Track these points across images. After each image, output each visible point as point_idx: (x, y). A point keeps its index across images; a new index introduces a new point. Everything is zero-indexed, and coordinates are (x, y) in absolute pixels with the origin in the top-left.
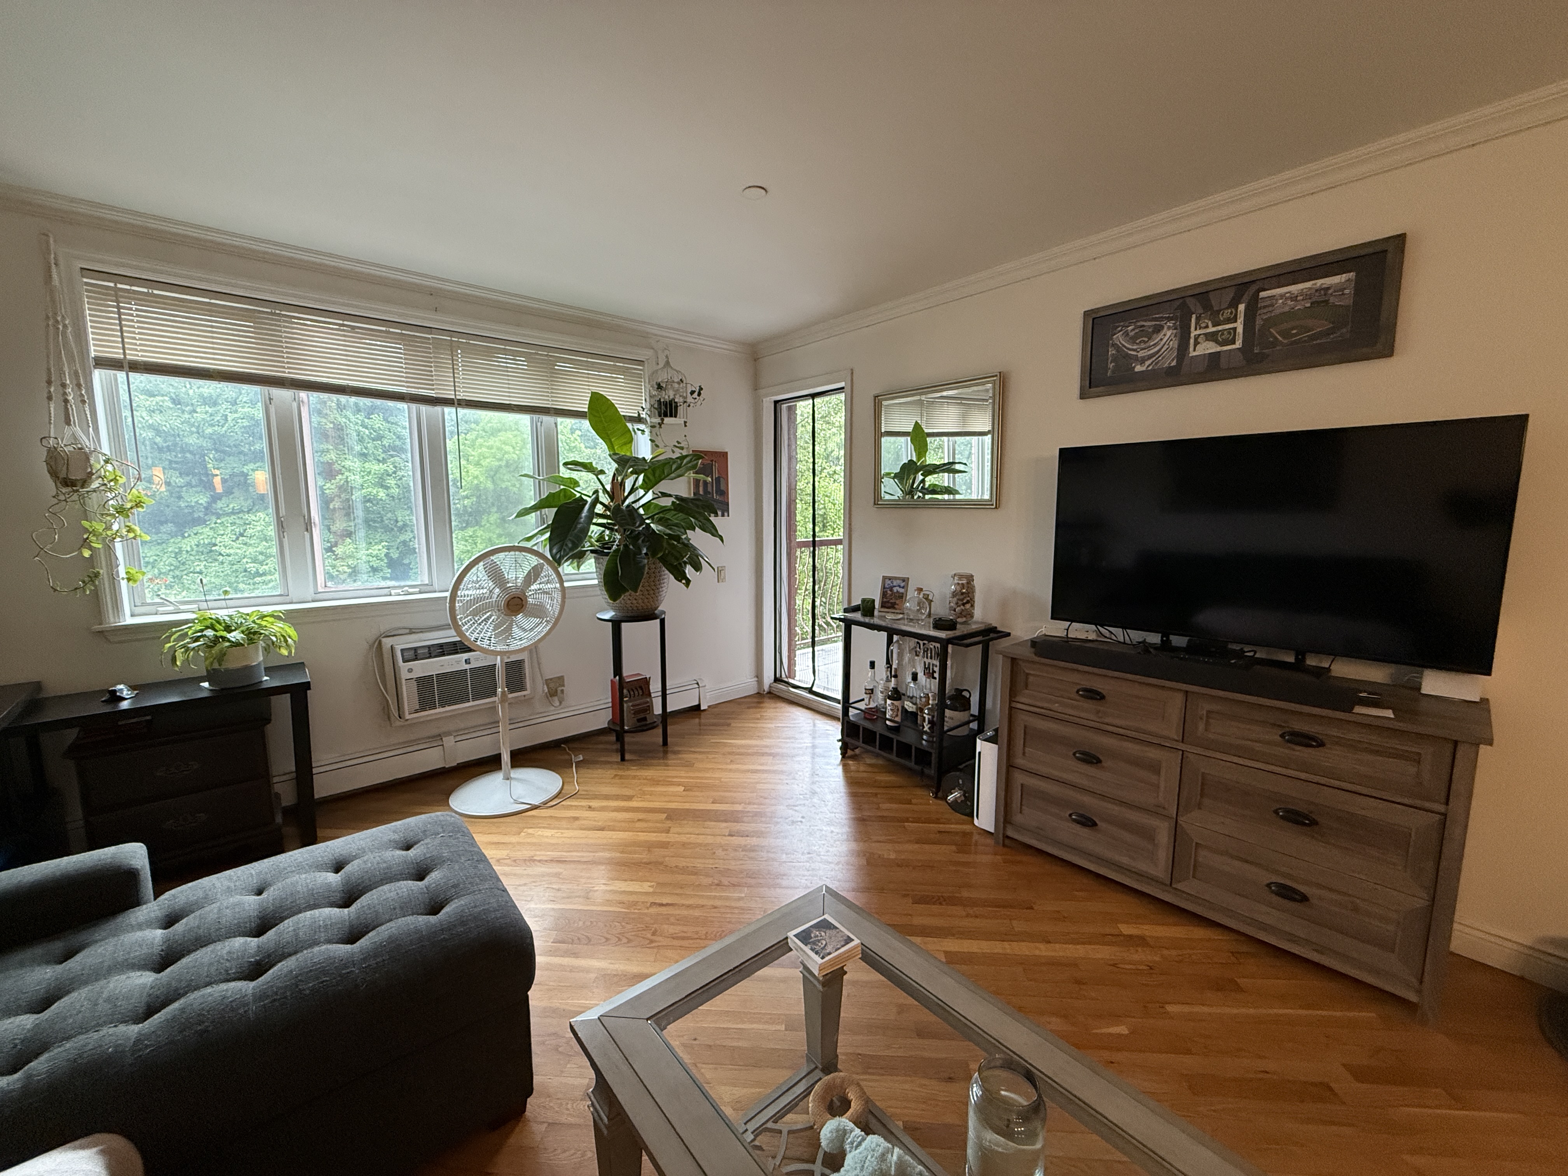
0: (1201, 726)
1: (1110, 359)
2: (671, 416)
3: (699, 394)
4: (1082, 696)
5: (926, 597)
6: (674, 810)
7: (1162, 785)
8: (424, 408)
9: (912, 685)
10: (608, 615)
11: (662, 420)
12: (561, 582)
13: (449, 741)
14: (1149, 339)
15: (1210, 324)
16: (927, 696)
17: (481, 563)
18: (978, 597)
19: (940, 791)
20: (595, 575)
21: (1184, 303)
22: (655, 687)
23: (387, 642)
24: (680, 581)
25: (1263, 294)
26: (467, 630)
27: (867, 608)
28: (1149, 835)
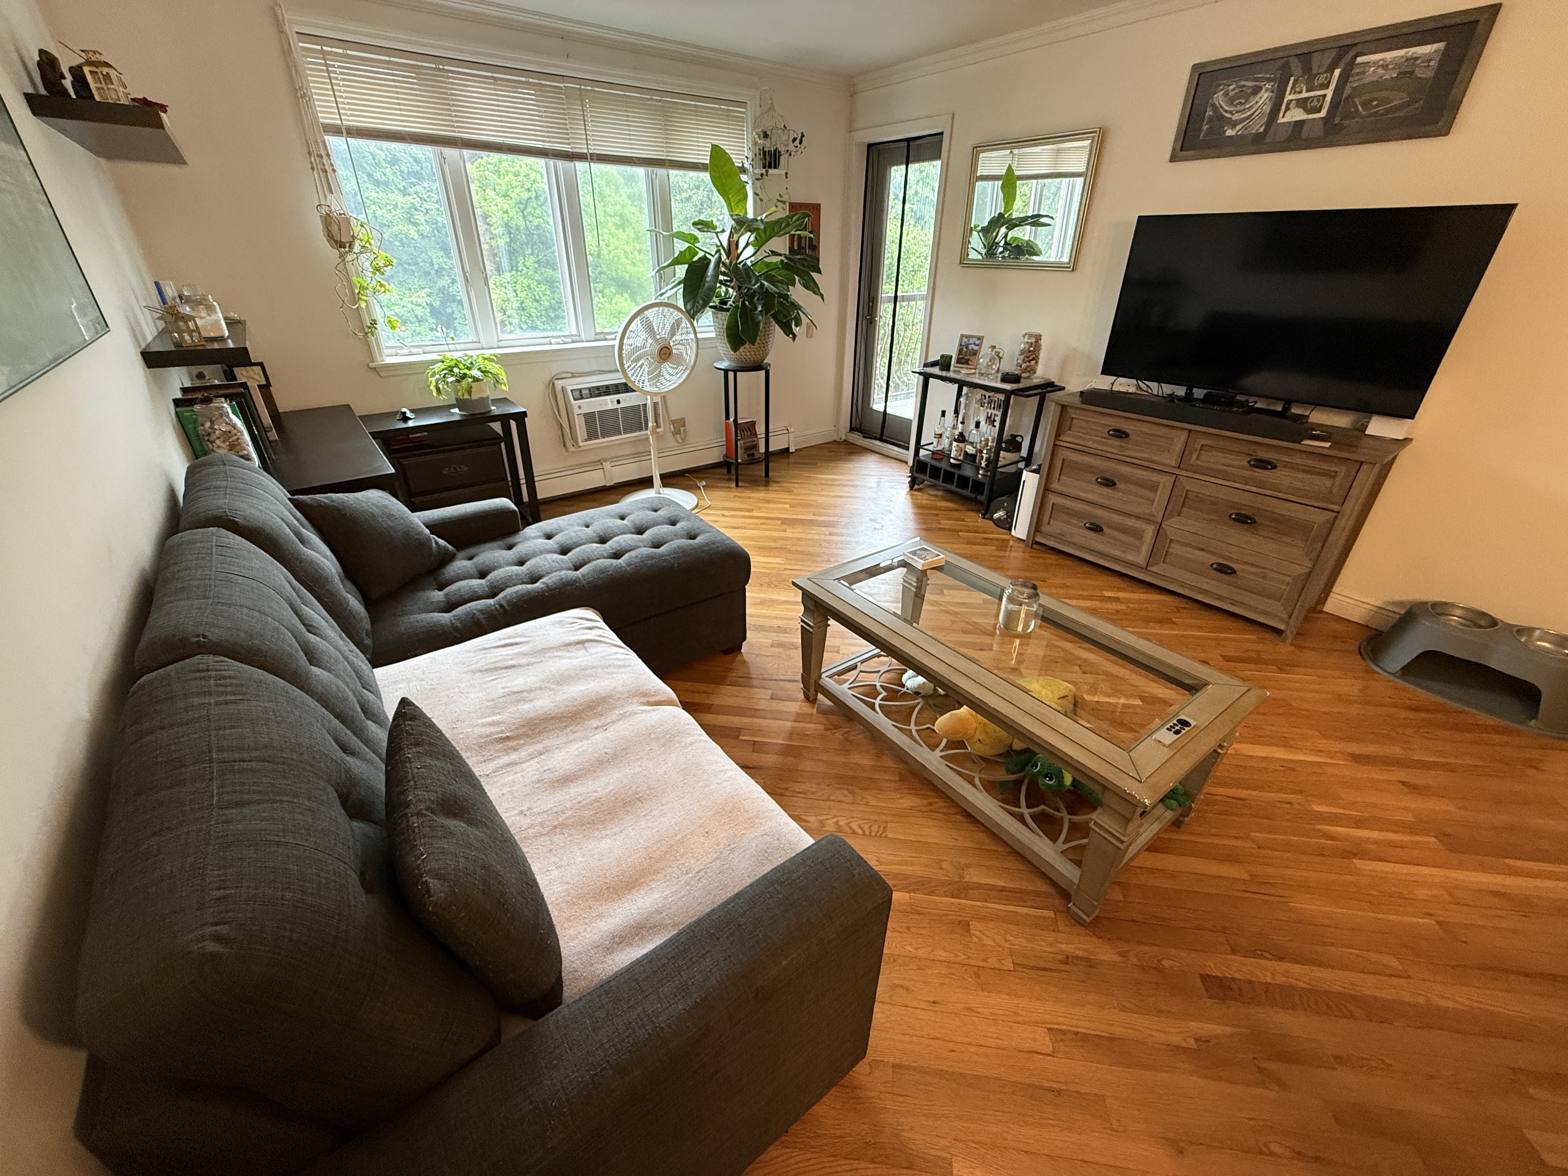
0: (1195, 456)
1: (1206, 120)
2: (775, 168)
3: (801, 142)
4: (1112, 435)
5: (998, 354)
6: (786, 519)
7: (1157, 499)
8: (561, 164)
9: (974, 432)
10: (724, 365)
11: (767, 172)
12: (695, 333)
13: (607, 465)
14: (1247, 101)
15: (1304, 89)
16: (987, 440)
17: (639, 318)
18: (1043, 355)
19: (987, 512)
20: (712, 329)
21: (1288, 63)
22: (760, 429)
23: (559, 384)
24: (788, 336)
25: (1360, 60)
26: (632, 375)
27: (944, 363)
28: (1138, 535)
